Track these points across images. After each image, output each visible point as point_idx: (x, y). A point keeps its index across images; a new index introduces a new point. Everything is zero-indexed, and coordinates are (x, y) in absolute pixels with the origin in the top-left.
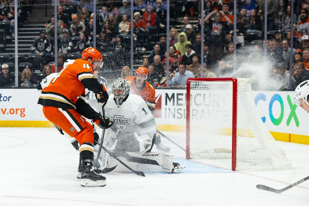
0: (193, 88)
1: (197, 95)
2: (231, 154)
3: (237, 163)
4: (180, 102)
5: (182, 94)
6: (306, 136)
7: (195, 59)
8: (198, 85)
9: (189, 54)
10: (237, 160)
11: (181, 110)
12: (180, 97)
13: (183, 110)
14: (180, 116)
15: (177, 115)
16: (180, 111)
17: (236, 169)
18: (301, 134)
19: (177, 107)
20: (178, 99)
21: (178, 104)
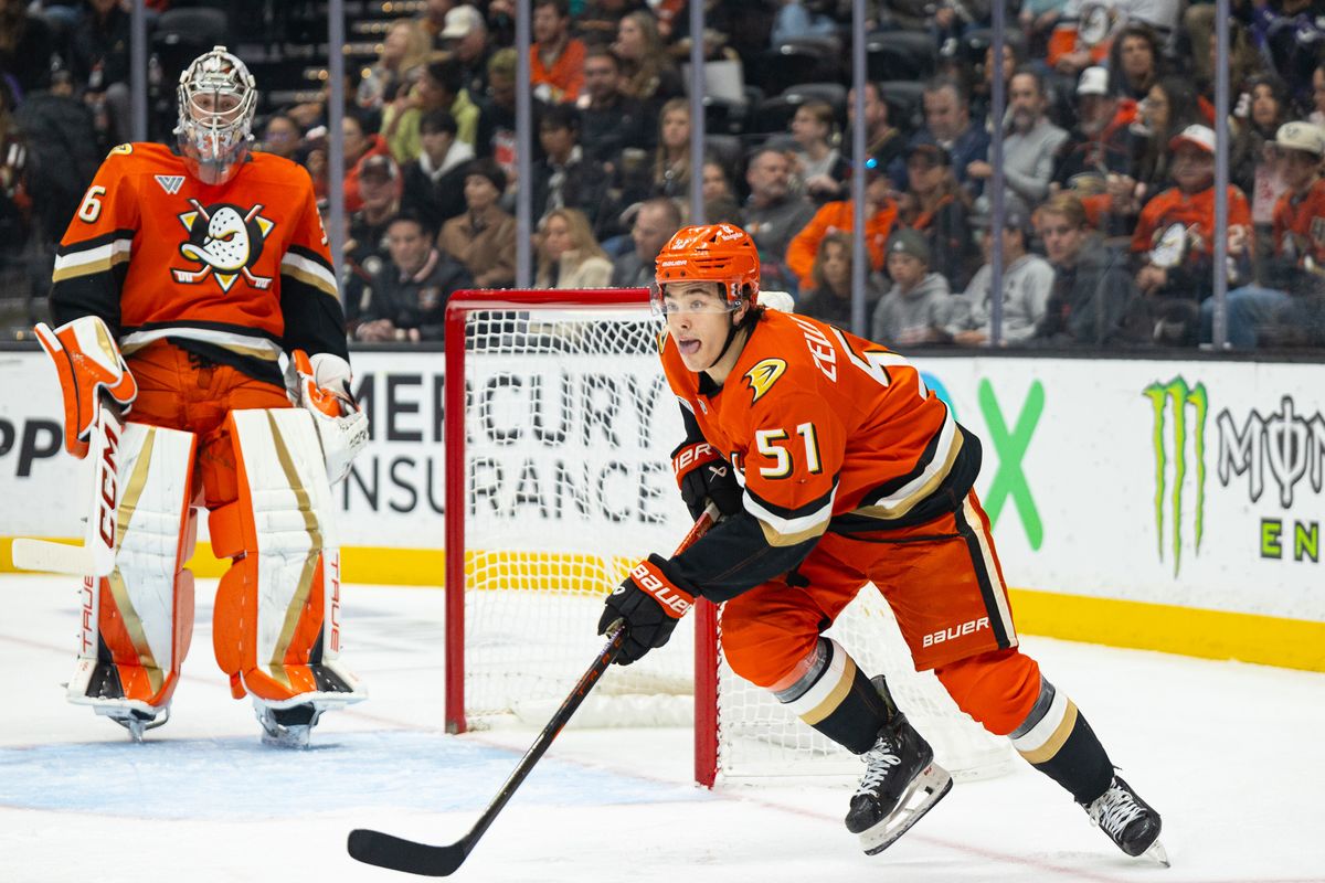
0: (482, 343)
1: (504, 381)
2: (689, 701)
3: (723, 749)
4: (404, 422)
5: (415, 380)
6: (1079, 600)
7: (477, 189)
8: (509, 328)
9: (437, 161)
10: (724, 735)
11: (411, 463)
12: (404, 394)
13: (422, 467)
14: (404, 498)
15: (389, 491)
16: (403, 472)
17: (719, 777)
18: (1056, 589)
19: (388, 451)
20: (394, 408)
21: (394, 435)
